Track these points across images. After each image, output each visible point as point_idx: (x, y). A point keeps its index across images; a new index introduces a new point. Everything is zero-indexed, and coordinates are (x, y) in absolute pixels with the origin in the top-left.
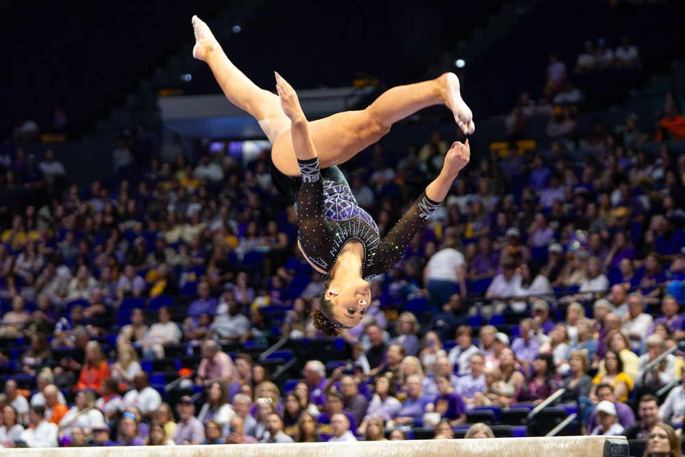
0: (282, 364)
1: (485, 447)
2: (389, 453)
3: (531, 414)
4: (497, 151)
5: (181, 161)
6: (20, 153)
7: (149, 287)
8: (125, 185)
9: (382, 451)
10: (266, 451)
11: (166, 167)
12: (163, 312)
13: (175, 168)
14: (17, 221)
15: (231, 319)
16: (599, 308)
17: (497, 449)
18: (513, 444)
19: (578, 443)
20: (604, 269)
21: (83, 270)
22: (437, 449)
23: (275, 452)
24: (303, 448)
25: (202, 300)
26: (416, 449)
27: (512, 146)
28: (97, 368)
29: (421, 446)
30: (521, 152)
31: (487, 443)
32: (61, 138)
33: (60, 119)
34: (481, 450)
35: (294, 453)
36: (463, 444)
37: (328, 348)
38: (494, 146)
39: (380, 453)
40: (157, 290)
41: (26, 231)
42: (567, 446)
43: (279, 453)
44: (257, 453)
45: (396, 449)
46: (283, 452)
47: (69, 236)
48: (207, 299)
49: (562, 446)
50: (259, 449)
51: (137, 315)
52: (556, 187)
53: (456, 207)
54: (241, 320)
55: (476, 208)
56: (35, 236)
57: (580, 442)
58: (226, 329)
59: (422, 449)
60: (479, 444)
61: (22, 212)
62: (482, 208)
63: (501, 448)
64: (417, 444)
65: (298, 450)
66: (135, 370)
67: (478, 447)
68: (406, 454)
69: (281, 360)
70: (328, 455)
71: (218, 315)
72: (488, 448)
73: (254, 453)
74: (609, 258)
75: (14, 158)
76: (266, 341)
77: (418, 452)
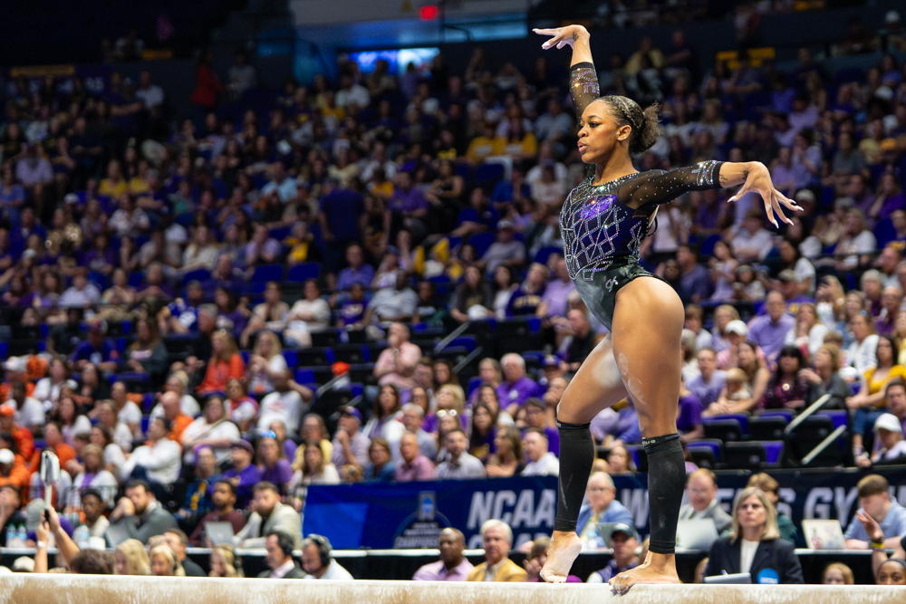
0: (465, 355)
1: (774, 597)
2: (650, 599)
3: (789, 428)
4: (725, 63)
5: (319, 82)
6: (116, 78)
7: (287, 251)
8: (250, 116)
9: (642, 598)
10: (491, 592)
11: (301, 92)
12: (310, 286)
13: (313, 91)
14: (113, 167)
15: (395, 294)
16: (869, 281)
17: (791, 599)
18: (809, 594)
19: (894, 595)
20: (871, 223)
21: (202, 232)
22: (712, 597)
23: (502, 594)
24: (538, 590)
25: (353, 269)
26: (685, 596)
27: (743, 57)
28: (228, 362)
29: (692, 592)
30: (756, 63)
31: (777, 592)
32: (168, 54)
33: (165, 29)
34: (770, 600)
35: (527, 597)
36: (746, 592)
37: (521, 331)
38: (722, 56)
39: (638, 599)
40: (298, 254)
41: (127, 178)
42: (880, 598)
43: (508, 596)
44: (479, 594)
45: (660, 595)
46: (513, 594)
47: (184, 188)
48: (359, 268)
49: (874, 598)
50: (482, 589)
51: (272, 290)
52: (802, 110)
53: (677, 138)
54: (408, 296)
55: (703, 140)
56: (139, 186)
57: (897, 595)
58: (388, 307)
59: (693, 596)
60: (766, 592)
61: (120, 157)
62: (710, 138)
63: (795, 598)
64: (686, 590)
65: (532, 593)
66: (277, 365)
67: (766, 596)
68: (672, 601)
69: (461, 348)
70: (571, 601)
71: (378, 289)
72: (779, 598)
73: (476, 594)
74: (876, 208)
75: (107, 83)
76: (442, 323)
77: (688, 601)
